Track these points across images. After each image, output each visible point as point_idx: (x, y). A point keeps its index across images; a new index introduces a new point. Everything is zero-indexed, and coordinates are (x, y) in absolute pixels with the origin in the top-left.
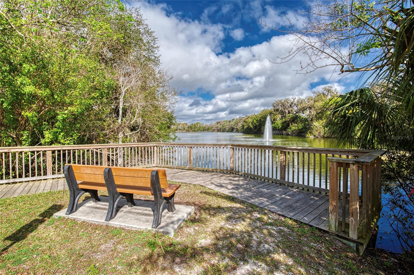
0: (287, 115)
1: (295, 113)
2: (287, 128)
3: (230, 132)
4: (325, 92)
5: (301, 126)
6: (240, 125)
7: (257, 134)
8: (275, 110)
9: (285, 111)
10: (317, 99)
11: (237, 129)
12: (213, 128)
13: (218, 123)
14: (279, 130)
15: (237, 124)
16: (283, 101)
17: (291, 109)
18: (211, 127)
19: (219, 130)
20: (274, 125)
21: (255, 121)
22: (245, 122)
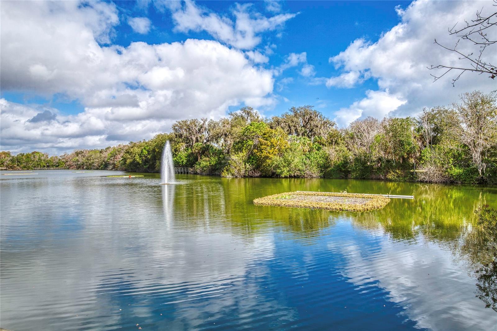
0: (195, 144)
1: (205, 141)
2: (194, 163)
3: (102, 169)
4: (244, 114)
5: (213, 160)
6: (119, 158)
7: (148, 172)
8: (176, 135)
9: (191, 138)
10: (234, 124)
11: (114, 164)
12: (68, 163)
13: (77, 154)
14: (183, 166)
15: (114, 155)
16: (189, 123)
17: (200, 135)
18: (64, 160)
19: (80, 167)
20: (175, 159)
21: (145, 152)
22: (128, 152)
